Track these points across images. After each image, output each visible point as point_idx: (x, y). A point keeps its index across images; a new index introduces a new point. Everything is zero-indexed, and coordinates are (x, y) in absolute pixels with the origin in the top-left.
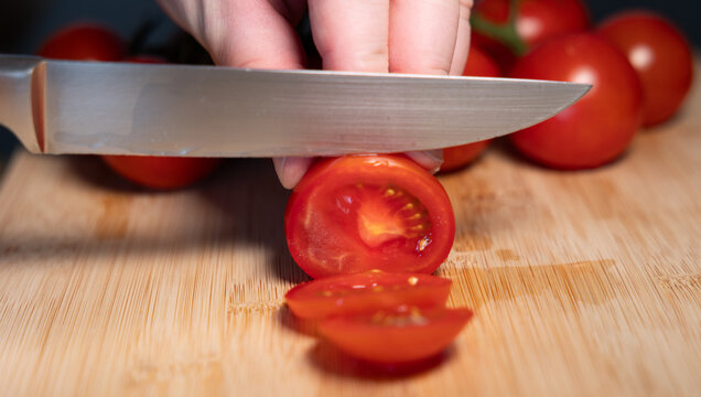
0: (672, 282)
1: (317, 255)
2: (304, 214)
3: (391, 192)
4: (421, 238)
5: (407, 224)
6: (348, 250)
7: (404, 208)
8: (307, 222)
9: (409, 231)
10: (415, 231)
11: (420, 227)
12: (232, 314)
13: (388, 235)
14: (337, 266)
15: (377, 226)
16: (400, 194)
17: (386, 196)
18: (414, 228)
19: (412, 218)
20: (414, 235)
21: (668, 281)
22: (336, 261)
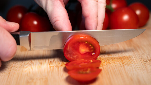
1: (70, 56)
2: (67, 48)
3: (86, 42)
4: (93, 52)
5: (90, 49)
6: (77, 55)
7: (89, 46)
8: (68, 49)
9: (90, 51)
10: (91, 51)
11: (93, 50)
12: (50, 68)
13: (86, 52)
14: (75, 58)
15: (83, 50)
16: (88, 43)
17: (85, 43)
18: (91, 50)
19: (91, 48)
20: (91, 52)
21: (144, 60)
22: (74, 57)
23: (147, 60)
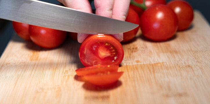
0: (181, 67)
1: (88, 61)
2: (84, 50)
3: (107, 44)
4: (115, 56)
5: (111, 53)
6: (96, 59)
7: (110, 48)
8: (85, 52)
9: (112, 55)
10: (113, 55)
11: (114, 53)
12: (64, 77)
13: (106, 55)
15: (103, 53)
16: (109, 45)
17: (106, 45)
18: (113, 54)
19: (112, 51)
20: (113, 56)
21: (179, 66)
22: (92, 63)
23: (184, 67)
